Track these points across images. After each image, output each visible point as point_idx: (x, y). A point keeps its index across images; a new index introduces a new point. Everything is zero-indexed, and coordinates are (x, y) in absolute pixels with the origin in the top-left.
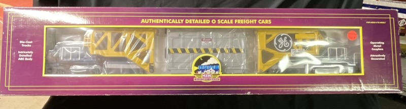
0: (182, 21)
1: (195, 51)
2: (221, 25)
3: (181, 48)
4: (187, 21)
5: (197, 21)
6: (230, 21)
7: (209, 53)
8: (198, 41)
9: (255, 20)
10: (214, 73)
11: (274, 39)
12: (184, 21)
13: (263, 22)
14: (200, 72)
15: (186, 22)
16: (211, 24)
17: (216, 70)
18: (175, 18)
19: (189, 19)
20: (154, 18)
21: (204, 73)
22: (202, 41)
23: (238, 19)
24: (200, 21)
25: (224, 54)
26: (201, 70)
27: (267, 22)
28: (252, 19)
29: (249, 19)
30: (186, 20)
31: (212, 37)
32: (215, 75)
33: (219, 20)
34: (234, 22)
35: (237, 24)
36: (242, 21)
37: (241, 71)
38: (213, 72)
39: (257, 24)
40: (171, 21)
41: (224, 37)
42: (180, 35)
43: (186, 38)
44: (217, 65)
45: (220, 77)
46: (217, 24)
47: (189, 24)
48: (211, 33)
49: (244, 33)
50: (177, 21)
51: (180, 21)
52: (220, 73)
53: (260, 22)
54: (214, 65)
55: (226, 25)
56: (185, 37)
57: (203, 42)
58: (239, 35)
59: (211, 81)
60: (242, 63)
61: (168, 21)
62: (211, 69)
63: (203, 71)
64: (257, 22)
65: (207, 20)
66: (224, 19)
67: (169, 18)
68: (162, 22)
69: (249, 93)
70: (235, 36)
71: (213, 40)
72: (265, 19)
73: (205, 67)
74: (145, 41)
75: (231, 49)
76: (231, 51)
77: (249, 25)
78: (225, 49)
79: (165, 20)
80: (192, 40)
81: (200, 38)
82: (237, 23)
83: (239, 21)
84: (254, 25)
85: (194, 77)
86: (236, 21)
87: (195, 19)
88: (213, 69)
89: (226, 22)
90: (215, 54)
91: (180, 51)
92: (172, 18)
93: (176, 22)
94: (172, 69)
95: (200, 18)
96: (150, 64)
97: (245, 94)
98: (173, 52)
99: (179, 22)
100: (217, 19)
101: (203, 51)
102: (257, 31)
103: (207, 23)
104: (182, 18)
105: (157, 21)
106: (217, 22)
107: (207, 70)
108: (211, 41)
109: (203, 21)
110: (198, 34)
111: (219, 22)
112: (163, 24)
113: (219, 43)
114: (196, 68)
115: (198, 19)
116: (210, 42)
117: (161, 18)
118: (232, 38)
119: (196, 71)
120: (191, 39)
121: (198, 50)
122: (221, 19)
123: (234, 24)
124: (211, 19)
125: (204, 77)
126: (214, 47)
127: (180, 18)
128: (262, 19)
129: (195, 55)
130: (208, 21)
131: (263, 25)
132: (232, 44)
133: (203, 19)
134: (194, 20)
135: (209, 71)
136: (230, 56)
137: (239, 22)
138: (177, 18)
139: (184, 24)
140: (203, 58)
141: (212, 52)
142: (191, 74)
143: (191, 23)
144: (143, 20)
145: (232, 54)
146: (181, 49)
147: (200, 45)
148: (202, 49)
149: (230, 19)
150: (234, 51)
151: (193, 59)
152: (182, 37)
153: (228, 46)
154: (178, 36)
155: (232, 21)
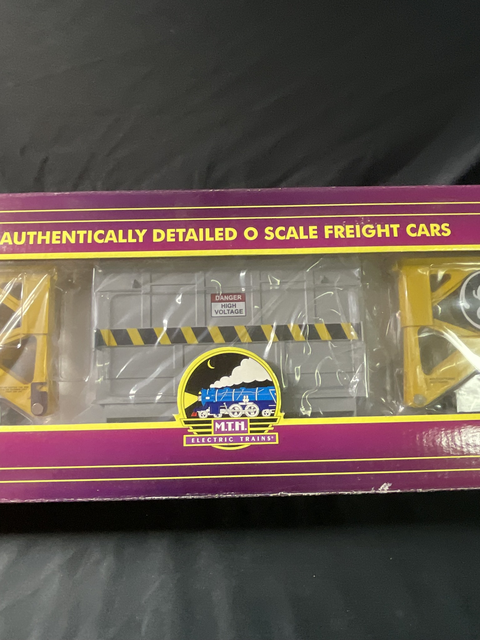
0: (141, 234)
1: (190, 336)
2: (276, 243)
3: (142, 327)
4: (158, 236)
5: (192, 235)
6: (306, 232)
7: (239, 343)
8: (197, 303)
9: (395, 227)
10: (254, 416)
11: (460, 288)
12: (148, 236)
13: (423, 230)
14: (204, 414)
15: (155, 239)
16: (240, 243)
17: (265, 404)
18: (116, 227)
19: (164, 227)
20: (43, 229)
21: (219, 417)
22: (213, 300)
23: (333, 222)
24: (204, 234)
25: (291, 345)
26: (209, 404)
27: (435, 230)
28: (383, 222)
29: (374, 221)
30: (155, 231)
31: (246, 288)
32: (259, 422)
33: (267, 230)
34: (321, 232)
35: (333, 241)
36: (348, 231)
37: (351, 406)
38: (252, 410)
39: (403, 239)
40: (101, 237)
41: (286, 286)
42: (137, 285)
43: (157, 294)
44: (268, 384)
45: (277, 429)
46: (261, 243)
47: (164, 246)
48: (242, 274)
49: (356, 272)
50: (125, 236)
51: (135, 236)
52: (279, 415)
53: (413, 230)
54: (255, 384)
55: (292, 243)
56: (156, 290)
57: (217, 306)
58: (337, 278)
59: (246, 445)
60: (351, 374)
61: (94, 237)
62: (246, 400)
63: (215, 408)
64: (402, 231)
65: (227, 230)
66: (287, 224)
67: (94, 228)
68: (73, 241)
69: (385, 489)
70: (325, 281)
71: (251, 298)
72: (428, 221)
73: (225, 393)
74: (17, 306)
75: (312, 327)
76: (313, 335)
77: (375, 241)
78: (292, 325)
79: (82, 233)
80: (179, 299)
81: (205, 293)
82: (331, 236)
83: (339, 231)
84: (391, 241)
85: (184, 431)
86: (327, 230)
87: (187, 226)
88: (252, 400)
89: (292, 233)
90: (257, 345)
91: (137, 339)
92: (106, 227)
93: (121, 240)
94: (109, 400)
95: (204, 225)
96: (34, 386)
97: (372, 491)
98: (114, 343)
99: (131, 240)
100: (261, 227)
101: (219, 338)
102: (400, 266)
103: (228, 238)
104: (141, 226)
105: (53, 237)
106: (262, 234)
107: (229, 404)
108: (243, 300)
109: (212, 234)
110: (198, 279)
111: (270, 234)
112: (77, 247)
113: (271, 304)
114: (191, 399)
115: (197, 226)
116: (241, 305)
117: (69, 228)
118: (315, 290)
119: (191, 411)
120: (175, 294)
121: (197, 332)
122: (275, 224)
123: (321, 241)
124: (240, 227)
125: (219, 431)
126: (253, 323)
127: (134, 226)
128: (418, 221)
129: (188, 349)
130: (230, 234)
131: (424, 240)
132: (314, 309)
133: (212, 226)
134: (181, 231)
135: (238, 407)
136: (308, 349)
137: (338, 234)
138: (125, 227)
139: (148, 244)
140: (215, 360)
141: (247, 339)
142: (173, 419)
143: (170, 239)
144: (7, 234)
145: (315, 343)
146: (140, 331)
147: (206, 314)
148: (212, 329)
149: (306, 224)
150: (324, 334)
151: (184, 364)
152: (146, 288)
153: (302, 319)
154: (131, 288)
155: (312, 230)
